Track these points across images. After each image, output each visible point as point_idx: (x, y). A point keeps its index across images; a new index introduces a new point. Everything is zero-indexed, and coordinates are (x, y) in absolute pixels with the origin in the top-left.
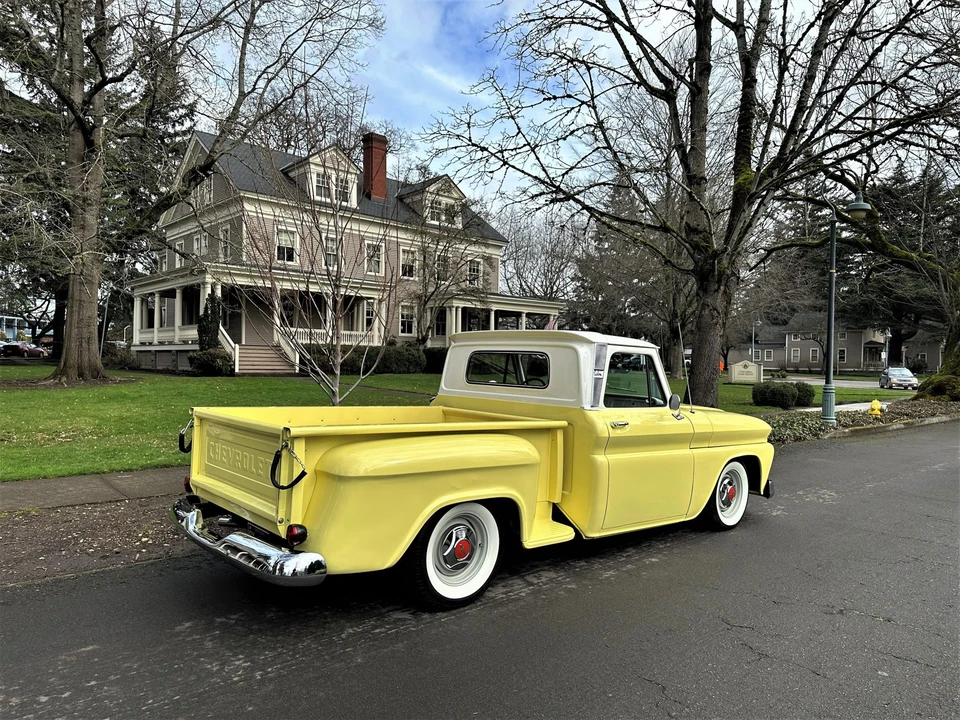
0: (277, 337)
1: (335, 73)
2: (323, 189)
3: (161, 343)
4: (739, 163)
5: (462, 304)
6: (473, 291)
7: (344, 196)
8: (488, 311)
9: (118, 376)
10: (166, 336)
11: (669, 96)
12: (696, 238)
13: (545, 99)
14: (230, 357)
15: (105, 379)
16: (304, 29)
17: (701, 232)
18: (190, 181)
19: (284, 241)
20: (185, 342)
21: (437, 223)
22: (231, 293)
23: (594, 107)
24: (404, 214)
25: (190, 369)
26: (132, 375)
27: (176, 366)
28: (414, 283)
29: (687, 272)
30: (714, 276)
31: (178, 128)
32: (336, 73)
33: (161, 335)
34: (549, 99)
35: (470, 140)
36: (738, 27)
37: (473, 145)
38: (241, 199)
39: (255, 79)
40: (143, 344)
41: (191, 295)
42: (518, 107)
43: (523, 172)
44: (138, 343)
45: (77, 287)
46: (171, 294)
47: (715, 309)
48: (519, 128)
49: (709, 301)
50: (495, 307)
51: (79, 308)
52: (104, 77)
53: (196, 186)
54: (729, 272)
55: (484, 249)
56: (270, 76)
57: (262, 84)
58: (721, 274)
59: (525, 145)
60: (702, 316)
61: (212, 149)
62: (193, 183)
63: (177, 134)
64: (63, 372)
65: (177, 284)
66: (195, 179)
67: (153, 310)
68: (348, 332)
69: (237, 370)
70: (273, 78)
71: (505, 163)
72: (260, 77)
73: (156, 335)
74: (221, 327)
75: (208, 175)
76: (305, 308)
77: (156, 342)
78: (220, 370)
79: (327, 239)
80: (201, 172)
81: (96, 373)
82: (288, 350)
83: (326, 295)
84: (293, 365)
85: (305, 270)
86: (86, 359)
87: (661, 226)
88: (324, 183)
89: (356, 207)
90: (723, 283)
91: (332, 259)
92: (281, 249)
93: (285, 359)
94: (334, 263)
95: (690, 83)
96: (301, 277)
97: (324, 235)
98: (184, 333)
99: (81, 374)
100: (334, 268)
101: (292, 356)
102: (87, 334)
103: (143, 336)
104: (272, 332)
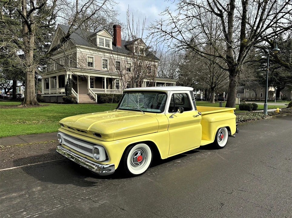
0: (90, 91)
1: (108, 6)
2: (101, 43)
3: (52, 94)
5: (146, 81)
6: (150, 76)
7: (108, 45)
10: (54, 91)
11: (221, 15)
12: (230, 60)
13: (186, 17)
14: (76, 98)
15: (38, 105)
17: (231, 58)
18: (62, 41)
19: (90, 60)
20: (60, 93)
22: (74, 77)
23: (201, 20)
25: (63, 102)
27: (57, 101)
28: (130, 74)
30: (235, 71)
33: (52, 91)
34: (188, 17)
35: (162, 30)
37: (162, 31)
38: (76, 47)
40: (45, 94)
41: (62, 78)
42: (178, 20)
43: (177, 39)
44: (43, 94)
45: (28, 76)
46: (55, 77)
47: (235, 81)
48: (176, 26)
49: (234, 79)
51: (29, 83)
52: (34, 7)
53: (65, 43)
54: (239, 70)
55: (154, 63)
56: (87, 7)
57: (84, 9)
58: (238, 71)
59: (178, 31)
60: (231, 83)
61: (69, 31)
62: (63, 42)
64: (25, 103)
65: (57, 75)
66: (64, 41)
68: (111, 90)
69: (78, 102)
70: (88, 8)
71: (172, 37)
72: (83, 7)
73: (50, 91)
74: (72, 89)
75: (68, 40)
76: (98, 82)
77: (50, 93)
78: (73, 102)
79: (103, 59)
80: (66, 38)
81: (35, 103)
82: (93, 95)
83: (104, 78)
84: (95, 100)
85: (96, 70)
86: (32, 99)
87: (219, 56)
88: (102, 41)
89: (112, 49)
90: (238, 73)
91: (105, 66)
92: (89, 63)
93: (93, 98)
94: (106, 67)
95: (228, 12)
96: (96, 72)
97: (102, 58)
98: (60, 90)
99: (31, 104)
100: (106, 69)
101: (95, 98)
102: (32, 91)
103: (46, 91)
104: (88, 90)
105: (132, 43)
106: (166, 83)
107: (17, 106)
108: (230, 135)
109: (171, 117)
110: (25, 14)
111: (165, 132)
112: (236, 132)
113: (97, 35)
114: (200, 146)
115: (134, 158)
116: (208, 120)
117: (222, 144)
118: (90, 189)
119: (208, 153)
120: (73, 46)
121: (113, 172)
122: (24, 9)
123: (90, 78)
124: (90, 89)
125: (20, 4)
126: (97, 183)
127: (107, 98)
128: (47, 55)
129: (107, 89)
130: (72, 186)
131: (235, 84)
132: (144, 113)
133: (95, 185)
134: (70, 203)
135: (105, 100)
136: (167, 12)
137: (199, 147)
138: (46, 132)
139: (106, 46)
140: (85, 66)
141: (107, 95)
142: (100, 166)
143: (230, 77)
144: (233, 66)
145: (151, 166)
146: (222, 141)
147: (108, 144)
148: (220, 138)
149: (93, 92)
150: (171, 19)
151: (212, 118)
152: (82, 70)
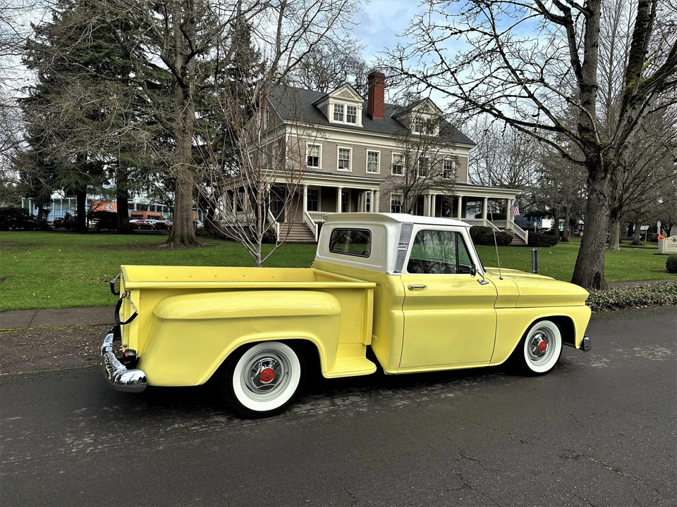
0: (305, 218)
2: (338, 115)
4: (630, 71)
5: (436, 193)
6: (442, 183)
7: (352, 118)
8: (456, 198)
9: (205, 242)
10: (241, 217)
11: (566, 21)
12: (587, 136)
14: (274, 231)
15: (196, 244)
19: (313, 152)
20: (250, 221)
21: (418, 133)
24: (395, 128)
26: (215, 242)
28: (400, 179)
29: (581, 163)
30: (600, 166)
31: (255, 80)
33: (237, 216)
34: (456, 33)
35: (402, 70)
38: (285, 125)
45: (180, 186)
47: (601, 193)
48: (441, 58)
49: (597, 187)
50: (461, 194)
51: (182, 199)
52: (193, 50)
55: (452, 151)
57: (291, 44)
60: (591, 199)
63: (255, 84)
64: (172, 240)
69: (278, 240)
70: (298, 40)
71: (429, 85)
73: (234, 216)
74: (270, 212)
77: (234, 221)
78: (267, 239)
79: (341, 150)
81: (191, 240)
82: (311, 226)
83: (335, 190)
84: (314, 237)
85: (327, 171)
86: (185, 232)
87: (555, 127)
88: (339, 110)
89: (362, 126)
90: (610, 171)
91: (344, 163)
92: (310, 158)
93: (309, 232)
94: (345, 166)
97: (339, 147)
99: (182, 241)
100: (346, 170)
101: (313, 231)
102: (186, 216)
104: (302, 215)
106: (489, 199)
107: (156, 245)
113: (329, 98)
123: (308, 191)
124: (307, 212)
129: (345, 214)
131: (600, 200)
139: (348, 121)
143: (588, 182)
149: (310, 218)
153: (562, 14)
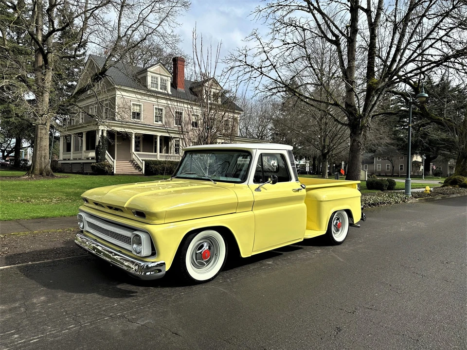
0: (134, 156)
1: (165, 28)
2: (154, 84)
3: (75, 159)
4: (369, 75)
7: (163, 87)
10: (78, 155)
11: (337, 43)
12: (350, 109)
13: (284, 44)
14: (112, 166)
15: (52, 176)
16: (150, 6)
17: (352, 107)
18: (94, 79)
19: (136, 109)
20: (88, 159)
21: (210, 101)
22: (111, 134)
23: (305, 48)
25: (91, 172)
26: (64, 174)
27: (83, 170)
28: (199, 131)
29: (346, 125)
30: (359, 126)
31: (78, 53)
32: (167, 28)
33: (75, 155)
34: (286, 44)
35: (246, 63)
36: (368, 11)
37: (247, 65)
38: (115, 89)
39: (126, 30)
40: (65, 160)
41: (91, 136)
42: (271, 48)
43: (270, 77)
44: (62, 159)
45: (39, 131)
46: (81, 134)
47: (359, 142)
48: (267, 57)
49: (357, 139)
51: (40, 141)
52: (54, 28)
53: (98, 81)
54: (366, 125)
55: (233, 114)
57: (129, 32)
58: (363, 126)
59: (270, 65)
60: (354, 145)
61: (105, 64)
62: (96, 81)
64: (32, 172)
65: (84, 131)
66: (97, 79)
67: (70, 143)
68: (167, 154)
69: (115, 172)
70: (135, 30)
71: (262, 73)
72: (128, 29)
73: (72, 155)
74: (107, 152)
75: (103, 77)
76: (147, 142)
77: (72, 159)
78: (107, 172)
79: (156, 109)
80: (100, 75)
81: (48, 173)
82: (139, 163)
83: (156, 136)
84: (142, 170)
85: (145, 123)
86: (43, 166)
87: (334, 104)
88: (154, 81)
89: (171, 93)
90: (363, 130)
91: (159, 118)
92: (134, 113)
93: (138, 167)
94: (160, 121)
95: (348, 37)
96: (144, 127)
97: (155, 107)
98: (87, 154)
99: (41, 174)
100: (160, 123)
101: (141, 166)
102: (44, 154)
103: (65, 156)
104: (130, 154)
105: (201, 84)
107: (19, 177)
108: (351, 224)
109: (258, 189)
110: (40, 38)
111: (248, 214)
112: (361, 219)
113: (147, 71)
114: (304, 239)
115: (196, 254)
116: (316, 198)
117: (339, 237)
118: (125, 302)
119: (316, 252)
120: (111, 88)
121: (162, 275)
122: (40, 31)
123: (136, 137)
124: (135, 153)
125: (33, 23)
126: (137, 292)
127: (159, 167)
128: (71, 100)
129: (161, 154)
130: (96, 296)
131: (358, 146)
132: (216, 184)
133: (134, 296)
134: (91, 322)
135: (156, 170)
136: (254, 36)
137: (302, 240)
138: (61, 216)
139: (161, 89)
140: (128, 117)
141: (160, 162)
142: (142, 264)
144: (356, 119)
145: (225, 268)
146: (340, 232)
147: (155, 229)
148: (335, 228)
149: (138, 157)
150: (261, 46)
151: (323, 194)
152: (123, 123)
153: (334, 39)
